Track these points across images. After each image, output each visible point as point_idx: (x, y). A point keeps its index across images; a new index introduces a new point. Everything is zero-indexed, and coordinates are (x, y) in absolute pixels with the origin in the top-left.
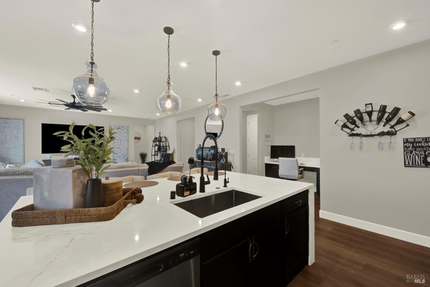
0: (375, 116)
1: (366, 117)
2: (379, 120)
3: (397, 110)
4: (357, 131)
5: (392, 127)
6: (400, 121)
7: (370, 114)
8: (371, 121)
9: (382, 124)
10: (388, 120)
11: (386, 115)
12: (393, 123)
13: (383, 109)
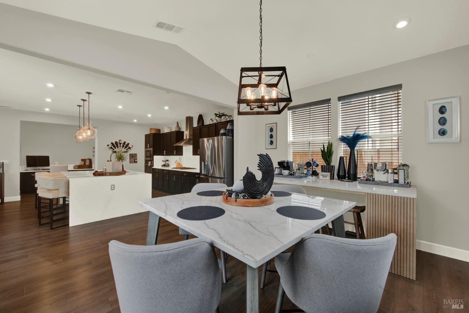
0: (122, 145)
1: (119, 145)
2: (123, 146)
3: (128, 144)
4: (115, 150)
5: (127, 150)
6: (130, 148)
7: (120, 144)
8: (120, 147)
9: (124, 148)
10: (126, 147)
11: (125, 145)
12: (127, 148)
13: (125, 143)
